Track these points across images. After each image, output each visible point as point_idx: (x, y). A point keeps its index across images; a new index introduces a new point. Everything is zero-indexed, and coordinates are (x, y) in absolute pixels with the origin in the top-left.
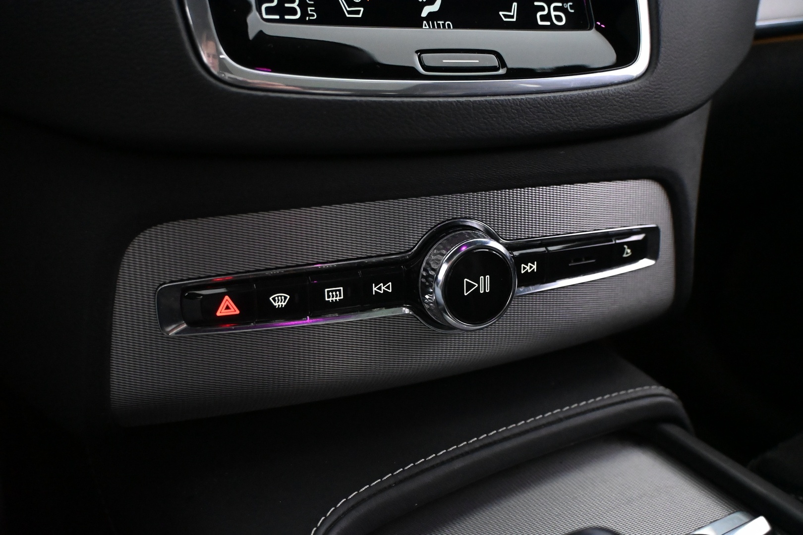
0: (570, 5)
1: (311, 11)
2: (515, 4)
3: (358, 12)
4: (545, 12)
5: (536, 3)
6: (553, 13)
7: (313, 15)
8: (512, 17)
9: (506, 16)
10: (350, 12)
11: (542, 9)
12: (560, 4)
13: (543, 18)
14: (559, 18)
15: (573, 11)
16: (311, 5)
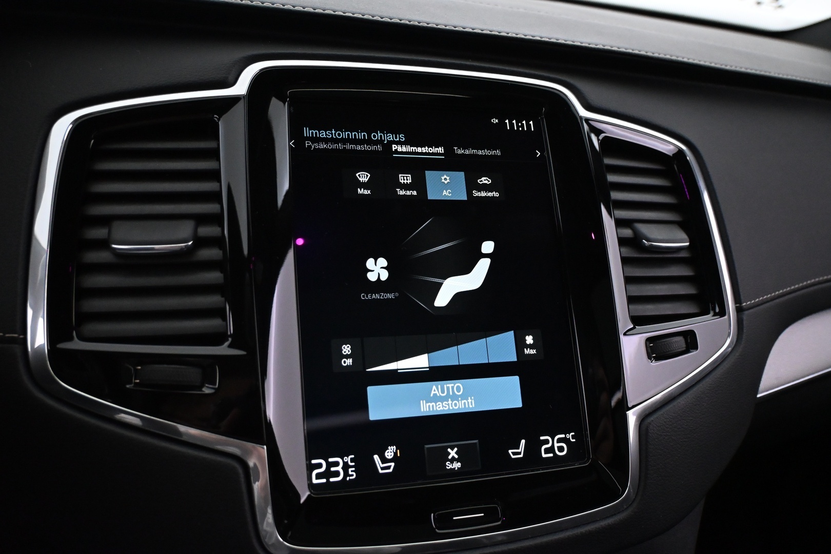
0: (572, 435)
1: (352, 471)
2: (523, 441)
3: (389, 468)
4: (549, 445)
5: (542, 438)
6: (556, 445)
7: (352, 475)
8: (519, 453)
9: (514, 454)
10: (382, 469)
11: (547, 442)
12: (563, 436)
13: (547, 451)
14: (561, 449)
15: (574, 440)
16: (352, 467)
